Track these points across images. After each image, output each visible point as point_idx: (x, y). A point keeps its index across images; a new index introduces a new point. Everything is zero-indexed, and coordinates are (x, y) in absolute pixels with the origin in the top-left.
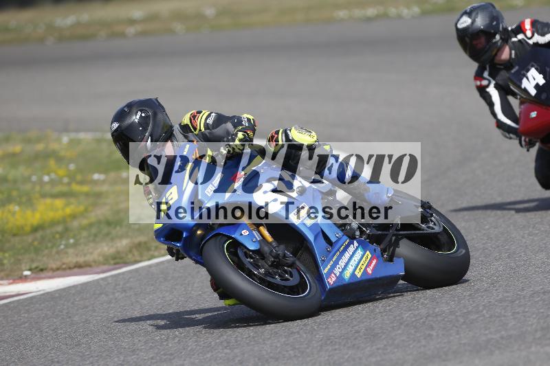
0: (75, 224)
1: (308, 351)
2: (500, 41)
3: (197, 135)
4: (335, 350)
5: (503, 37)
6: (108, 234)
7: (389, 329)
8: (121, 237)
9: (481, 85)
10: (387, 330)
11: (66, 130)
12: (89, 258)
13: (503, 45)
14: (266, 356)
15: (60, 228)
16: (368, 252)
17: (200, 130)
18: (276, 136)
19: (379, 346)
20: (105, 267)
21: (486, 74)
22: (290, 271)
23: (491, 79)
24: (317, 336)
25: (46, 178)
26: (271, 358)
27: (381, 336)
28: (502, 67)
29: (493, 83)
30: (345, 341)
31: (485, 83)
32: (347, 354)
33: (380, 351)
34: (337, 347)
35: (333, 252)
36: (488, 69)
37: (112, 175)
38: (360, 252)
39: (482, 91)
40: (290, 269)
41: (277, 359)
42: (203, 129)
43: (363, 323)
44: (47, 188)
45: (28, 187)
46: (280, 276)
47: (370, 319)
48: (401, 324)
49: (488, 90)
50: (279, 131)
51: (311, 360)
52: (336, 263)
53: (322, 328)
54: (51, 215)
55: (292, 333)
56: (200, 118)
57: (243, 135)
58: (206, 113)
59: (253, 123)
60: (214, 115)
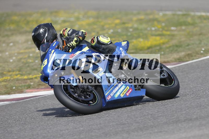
0: (164, 46)
3: (65, 38)
6: (176, 50)
8: (181, 52)
12: (169, 59)
15: (158, 48)
16: (128, 87)
17: (66, 36)
18: (94, 39)
20: (175, 63)
22: (89, 94)
25: (153, 29)
35: (110, 87)
37: (179, 28)
38: (124, 87)
40: (89, 93)
44: (154, 33)
45: (146, 32)
46: (84, 96)
50: (95, 37)
52: (112, 91)
54: (155, 43)
56: (66, 31)
57: (77, 38)
58: (69, 29)
59: (84, 34)
60: (72, 30)
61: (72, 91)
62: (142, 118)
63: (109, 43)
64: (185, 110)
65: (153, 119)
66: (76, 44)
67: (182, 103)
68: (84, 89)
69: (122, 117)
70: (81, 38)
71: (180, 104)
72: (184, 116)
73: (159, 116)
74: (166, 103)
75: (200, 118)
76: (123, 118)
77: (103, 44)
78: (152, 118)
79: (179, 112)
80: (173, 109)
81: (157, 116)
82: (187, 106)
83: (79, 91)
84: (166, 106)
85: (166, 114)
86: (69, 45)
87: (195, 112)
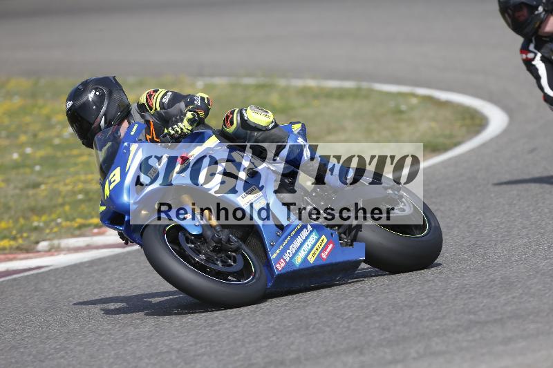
1: (442, 299)
2: (544, 13)
3: (152, 115)
4: (470, 298)
5: (546, 9)
7: (525, 278)
9: (527, 58)
10: (523, 279)
11: (200, 75)
13: (547, 17)
14: (401, 304)
16: (323, 237)
17: (156, 109)
18: (231, 116)
19: (515, 295)
21: (532, 47)
23: (536, 51)
24: (452, 285)
26: (406, 306)
27: (516, 285)
28: (548, 39)
29: (539, 55)
30: (480, 289)
31: (530, 56)
32: (482, 302)
33: (515, 300)
34: (472, 295)
35: (283, 237)
36: (534, 41)
38: (314, 236)
39: (529, 64)
41: (411, 307)
42: (159, 109)
43: (499, 271)
47: (506, 268)
48: (537, 272)
49: (534, 63)
50: (234, 110)
51: (446, 308)
52: (287, 247)
53: (457, 277)
55: (428, 281)
56: (155, 98)
57: (192, 114)
58: (162, 92)
59: (206, 101)
60: (170, 94)
61: (191, 248)
62: (153, 361)
63: (270, 127)
64: (267, 338)
65: (182, 364)
66: (190, 128)
67: (258, 319)
68: (222, 244)
69: (101, 357)
70: (202, 113)
71: (253, 321)
72: (265, 353)
73: (199, 355)
74: (216, 321)
75: (307, 359)
76: (105, 361)
77: (257, 128)
78: (179, 361)
79: (250, 343)
80: (236, 335)
81: (192, 354)
82: (272, 327)
83: (209, 249)
84: (217, 328)
85: (217, 348)
86: (172, 132)
87: (292, 343)
